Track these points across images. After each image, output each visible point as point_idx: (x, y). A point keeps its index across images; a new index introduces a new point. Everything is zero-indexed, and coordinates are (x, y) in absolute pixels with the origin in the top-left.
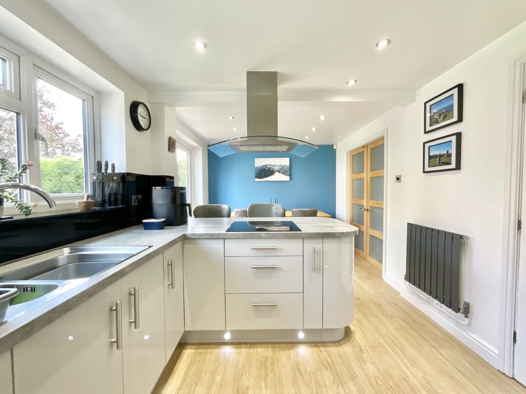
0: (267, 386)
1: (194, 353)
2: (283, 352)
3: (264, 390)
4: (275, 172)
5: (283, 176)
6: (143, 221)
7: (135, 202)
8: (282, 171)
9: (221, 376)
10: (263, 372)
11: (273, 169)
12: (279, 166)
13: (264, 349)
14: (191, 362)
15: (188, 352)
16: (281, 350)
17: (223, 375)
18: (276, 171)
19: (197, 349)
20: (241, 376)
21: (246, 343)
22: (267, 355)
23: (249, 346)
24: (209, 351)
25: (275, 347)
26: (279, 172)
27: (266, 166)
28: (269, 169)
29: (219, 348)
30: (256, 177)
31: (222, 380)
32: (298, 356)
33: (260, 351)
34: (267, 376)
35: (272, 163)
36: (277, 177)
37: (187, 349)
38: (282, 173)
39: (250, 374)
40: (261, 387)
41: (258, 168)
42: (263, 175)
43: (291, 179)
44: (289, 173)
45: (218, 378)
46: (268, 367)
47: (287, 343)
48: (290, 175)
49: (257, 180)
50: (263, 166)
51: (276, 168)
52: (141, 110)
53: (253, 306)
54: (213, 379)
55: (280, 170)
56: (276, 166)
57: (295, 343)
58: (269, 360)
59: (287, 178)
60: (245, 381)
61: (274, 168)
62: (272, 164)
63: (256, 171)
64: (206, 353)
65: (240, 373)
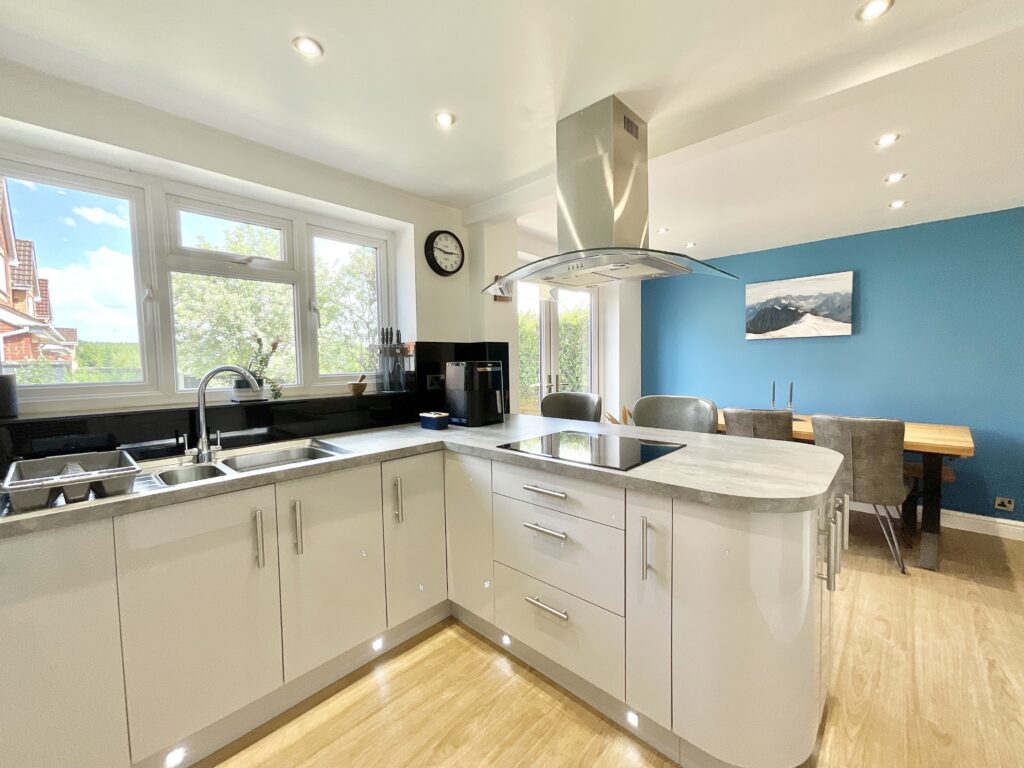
0: (493, 760)
1: (455, 639)
2: (577, 727)
3: (485, 761)
4: (802, 315)
5: (831, 323)
6: (421, 415)
7: (432, 384)
8: (827, 308)
9: (453, 694)
10: (511, 733)
11: (797, 308)
12: (816, 297)
13: (549, 698)
14: (440, 649)
15: (450, 634)
16: (577, 722)
17: (457, 696)
18: (806, 312)
19: (464, 636)
20: (475, 716)
21: (532, 670)
22: (544, 711)
23: (531, 676)
24: (474, 649)
25: (572, 709)
26: (816, 315)
27: (777, 300)
28: (785, 308)
29: (490, 652)
30: (748, 331)
31: (449, 701)
32: (599, 754)
33: (543, 697)
34: (511, 744)
35: (795, 293)
36: (808, 326)
37: (452, 628)
38: (825, 316)
39: (490, 721)
40: (484, 755)
41: (753, 307)
42: (768, 323)
43: (855, 331)
44: (848, 313)
45: (447, 695)
46: (527, 733)
47: (602, 717)
48: (855, 321)
49: (751, 336)
50: (768, 301)
51: (804, 305)
52: (441, 243)
53: (527, 600)
54: (441, 691)
55: (820, 306)
56: (805, 298)
57: (618, 728)
58: (540, 721)
59: (846, 329)
60: (473, 727)
61: (802, 303)
62: (794, 295)
63: (748, 315)
64: (467, 650)
65: (479, 709)
